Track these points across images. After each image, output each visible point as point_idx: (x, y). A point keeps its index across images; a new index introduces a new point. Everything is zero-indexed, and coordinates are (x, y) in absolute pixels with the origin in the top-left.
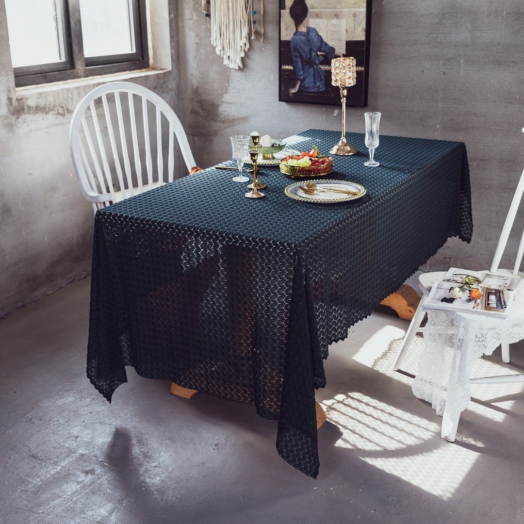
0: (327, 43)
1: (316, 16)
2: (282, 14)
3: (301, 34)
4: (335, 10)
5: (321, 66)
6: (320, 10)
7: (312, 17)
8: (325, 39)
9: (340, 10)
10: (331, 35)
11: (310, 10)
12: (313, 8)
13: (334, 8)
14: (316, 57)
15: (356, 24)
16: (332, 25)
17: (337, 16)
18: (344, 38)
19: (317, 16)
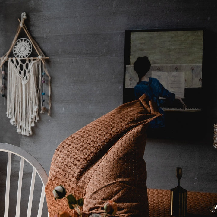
0: (167, 90)
1: (157, 69)
2: (127, 68)
3: (144, 83)
4: (175, 65)
5: (162, 108)
6: (161, 65)
7: (154, 70)
8: (165, 87)
9: (179, 65)
10: (171, 84)
11: (152, 65)
12: (155, 63)
13: (175, 63)
14: (158, 101)
15: (194, 75)
16: (172, 76)
17: (176, 69)
18: (183, 86)
19: (159, 69)
